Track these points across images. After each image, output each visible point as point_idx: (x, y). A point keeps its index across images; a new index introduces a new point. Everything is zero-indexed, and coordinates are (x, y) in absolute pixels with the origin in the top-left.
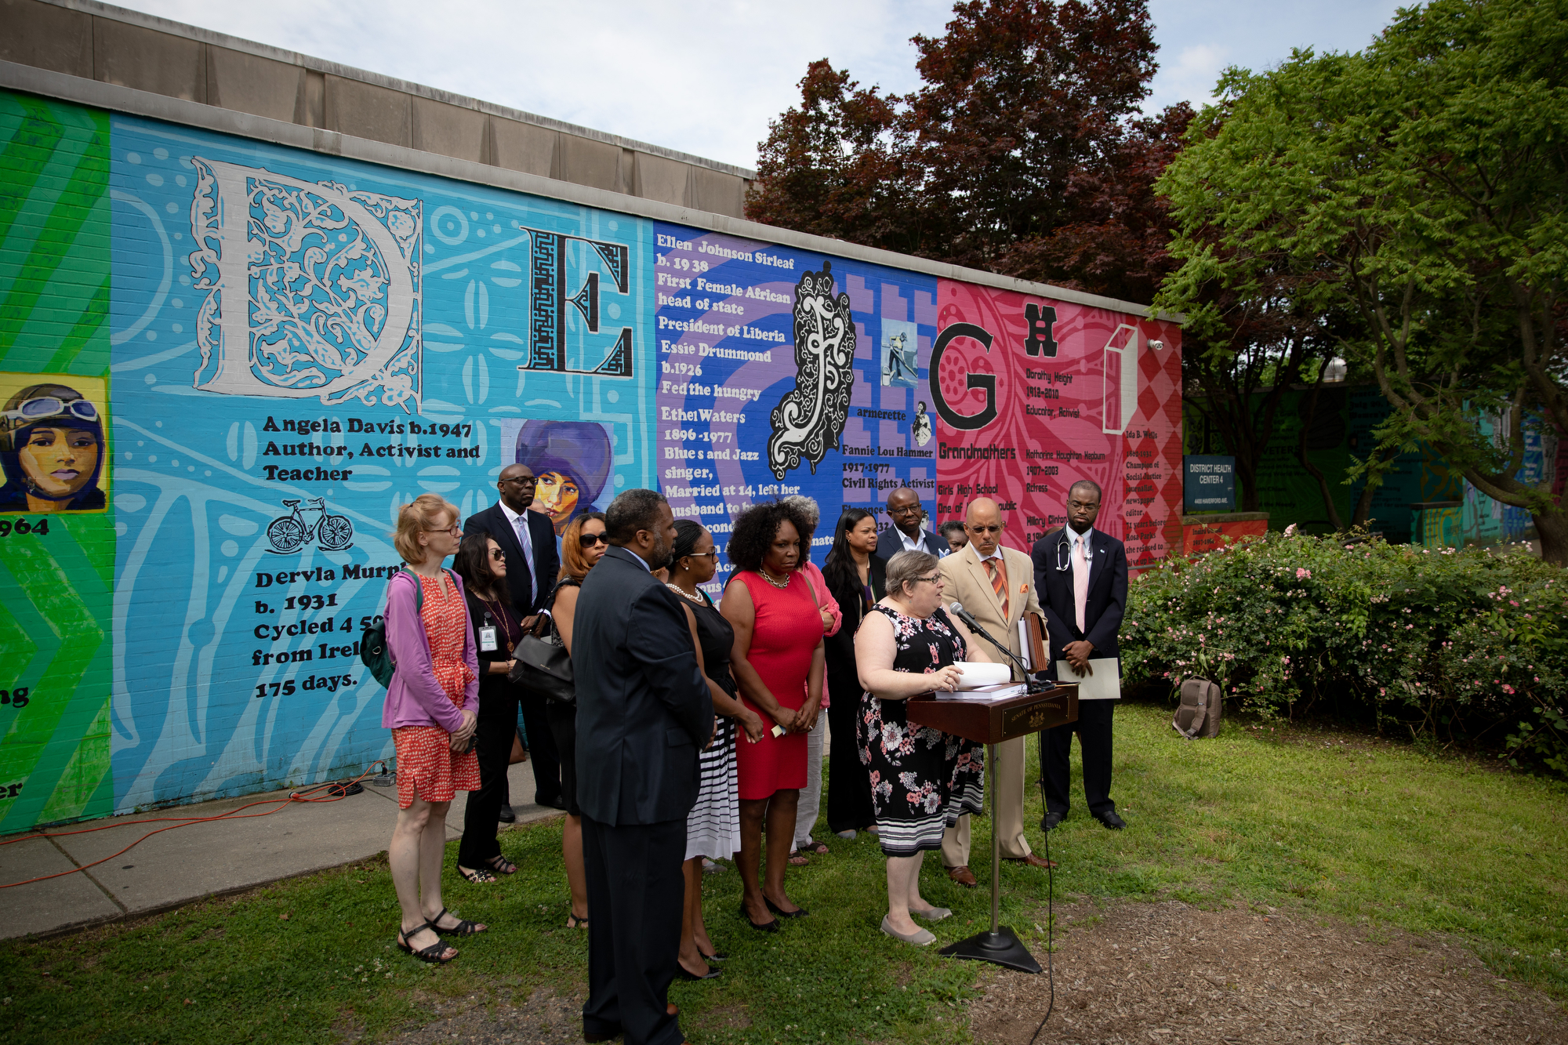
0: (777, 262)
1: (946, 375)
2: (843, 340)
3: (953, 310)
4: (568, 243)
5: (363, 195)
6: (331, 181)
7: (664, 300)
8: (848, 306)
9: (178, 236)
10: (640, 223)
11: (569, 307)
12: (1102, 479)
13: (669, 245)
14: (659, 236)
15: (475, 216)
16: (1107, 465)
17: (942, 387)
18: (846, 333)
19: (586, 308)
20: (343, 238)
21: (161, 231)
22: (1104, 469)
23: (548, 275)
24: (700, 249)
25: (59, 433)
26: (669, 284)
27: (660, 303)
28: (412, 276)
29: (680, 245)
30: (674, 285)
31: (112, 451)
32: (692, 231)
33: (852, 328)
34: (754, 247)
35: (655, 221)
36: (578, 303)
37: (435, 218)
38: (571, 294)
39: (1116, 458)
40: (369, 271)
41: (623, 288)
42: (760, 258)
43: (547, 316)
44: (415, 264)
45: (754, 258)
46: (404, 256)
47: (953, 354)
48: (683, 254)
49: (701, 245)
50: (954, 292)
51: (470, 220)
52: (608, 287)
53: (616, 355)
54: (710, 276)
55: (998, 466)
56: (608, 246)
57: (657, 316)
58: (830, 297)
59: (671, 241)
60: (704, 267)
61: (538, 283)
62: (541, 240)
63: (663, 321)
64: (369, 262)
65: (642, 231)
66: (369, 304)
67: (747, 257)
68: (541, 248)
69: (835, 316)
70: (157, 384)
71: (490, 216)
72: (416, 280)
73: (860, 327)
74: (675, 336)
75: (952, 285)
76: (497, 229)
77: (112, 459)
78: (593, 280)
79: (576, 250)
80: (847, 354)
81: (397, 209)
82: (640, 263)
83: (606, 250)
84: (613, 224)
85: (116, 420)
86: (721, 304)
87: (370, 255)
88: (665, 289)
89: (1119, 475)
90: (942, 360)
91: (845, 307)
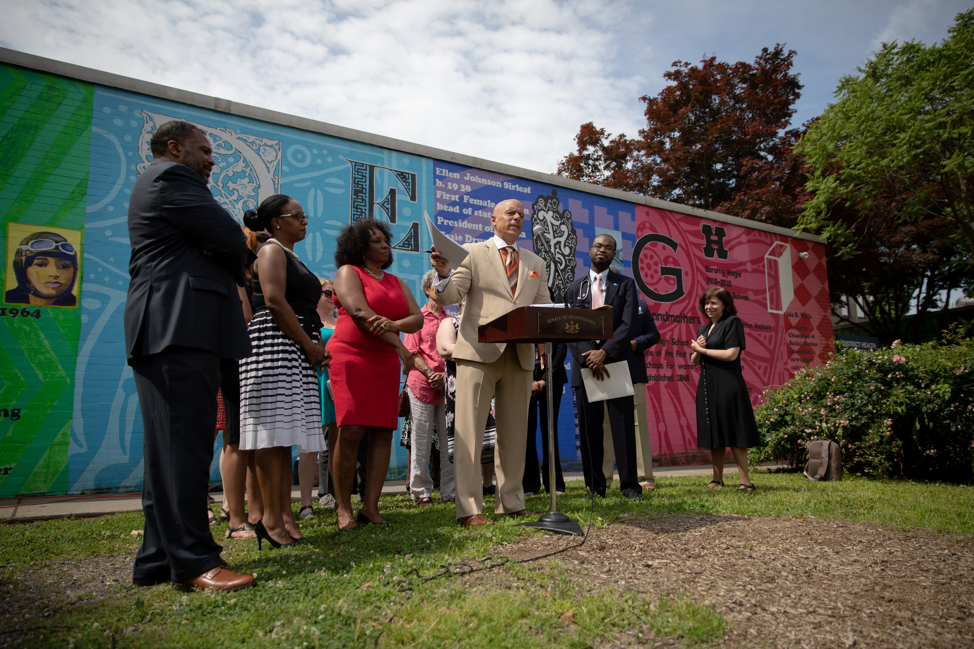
0: (519, 189)
1: (644, 265)
2: (567, 239)
3: (647, 225)
4: (376, 171)
5: (245, 136)
6: (225, 128)
7: (440, 207)
8: (570, 218)
9: (130, 154)
10: (424, 160)
11: (376, 208)
12: (770, 343)
13: (444, 174)
14: (437, 169)
15: (315, 151)
16: (773, 334)
17: (642, 274)
18: (569, 235)
19: (388, 209)
20: (231, 160)
21: (120, 150)
22: (771, 336)
23: (363, 188)
24: (465, 178)
25: (51, 260)
26: (444, 198)
27: (438, 208)
29: (451, 175)
30: (448, 198)
31: (82, 273)
32: (459, 167)
33: (574, 232)
34: (502, 178)
35: (435, 159)
36: (383, 206)
37: (290, 152)
38: (378, 200)
39: (780, 329)
40: (247, 180)
41: (413, 198)
42: (507, 185)
43: (362, 212)
44: (276, 177)
45: (503, 185)
46: (269, 173)
47: (649, 253)
48: (453, 181)
49: (466, 176)
50: (647, 214)
51: (312, 153)
52: (402, 197)
53: (408, 238)
54: (472, 194)
55: (688, 329)
56: (402, 173)
57: (436, 217)
58: (557, 212)
59: (445, 172)
60: (469, 189)
61: (356, 193)
62: (358, 168)
63: (440, 220)
64: (247, 174)
65: (425, 166)
66: (246, 199)
67: (498, 184)
68: (358, 172)
69: (561, 224)
70: (112, 236)
71: (325, 152)
72: (276, 186)
73: (579, 232)
74: (449, 230)
75: (646, 209)
76: (330, 160)
77: (82, 277)
78: (393, 192)
79: (382, 174)
80: (571, 248)
81: (266, 145)
82: (424, 184)
83: (402, 175)
84: (406, 160)
85: (86, 255)
86: (480, 212)
87: (248, 170)
88: (442, 201)
89: (783, 341)
90: (641, 256)
91: (568, 219)
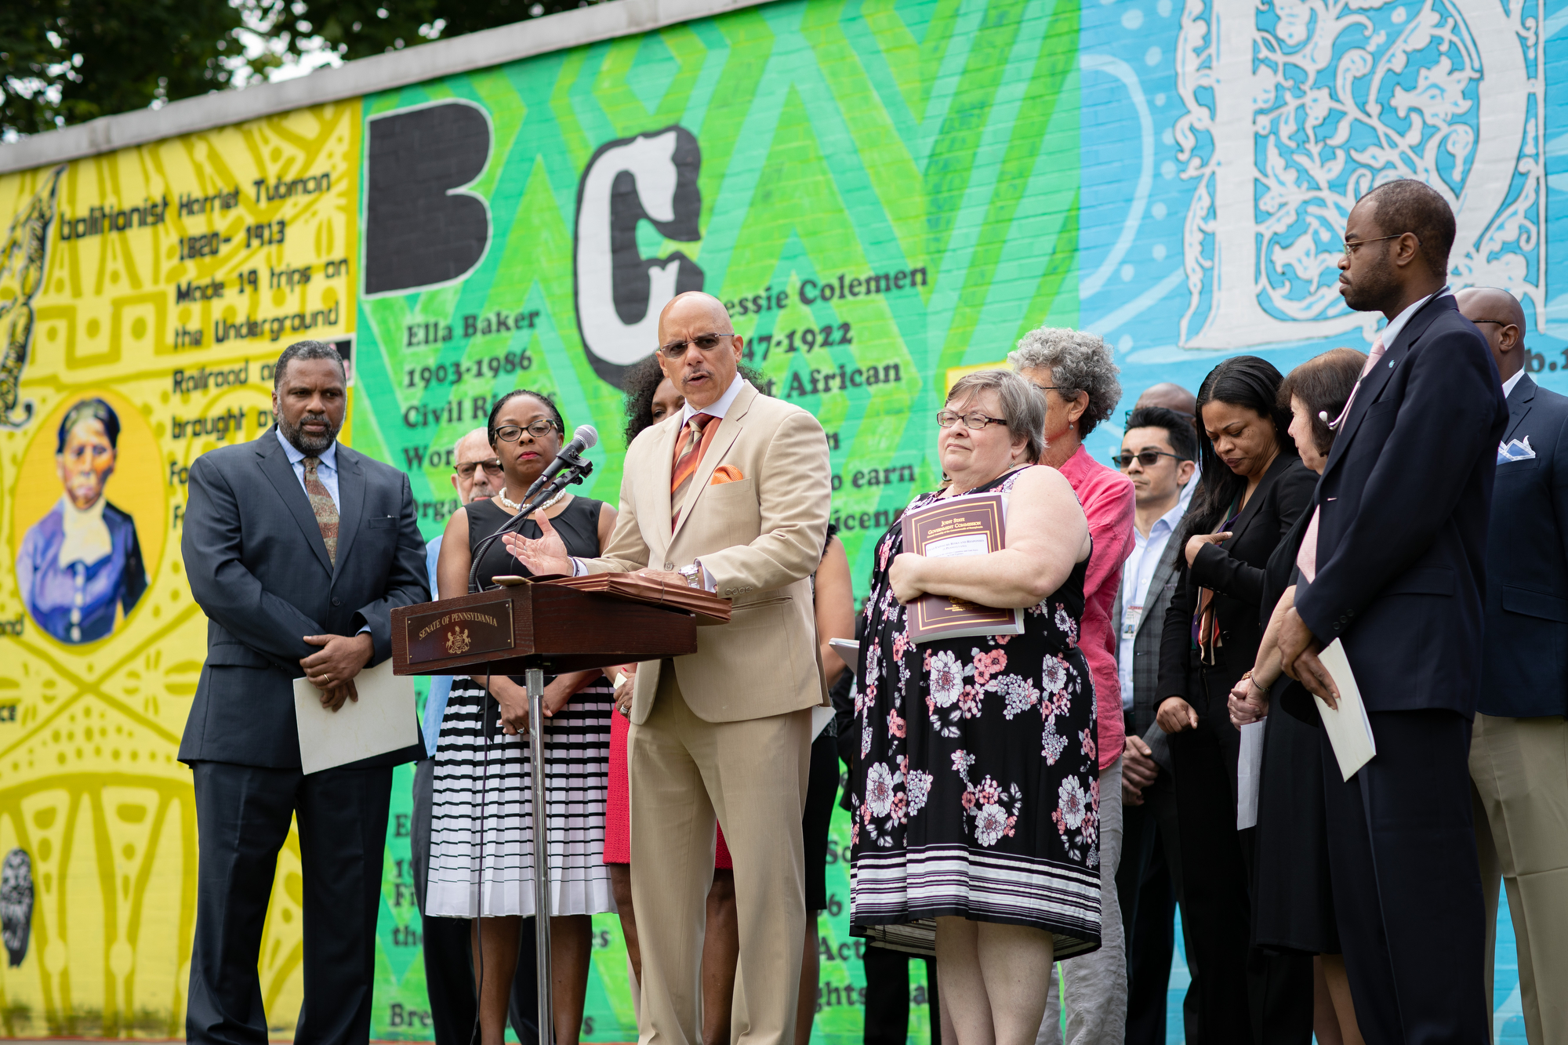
9: (1160, 99)
20: (1398, 15)
21: (1139, 98)
28: (1525, 47)
40: (1445, 63)
44: (1530, 22)
46: (1509, 14)
64: (1444, 47)
66: (1445, 129)
70: (1134, 350)
72: (1531, 54)
87: (1445, 33)
